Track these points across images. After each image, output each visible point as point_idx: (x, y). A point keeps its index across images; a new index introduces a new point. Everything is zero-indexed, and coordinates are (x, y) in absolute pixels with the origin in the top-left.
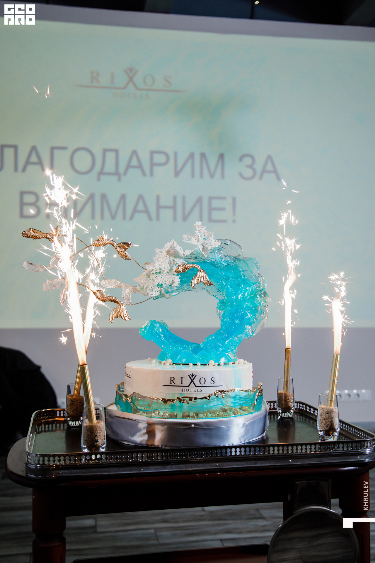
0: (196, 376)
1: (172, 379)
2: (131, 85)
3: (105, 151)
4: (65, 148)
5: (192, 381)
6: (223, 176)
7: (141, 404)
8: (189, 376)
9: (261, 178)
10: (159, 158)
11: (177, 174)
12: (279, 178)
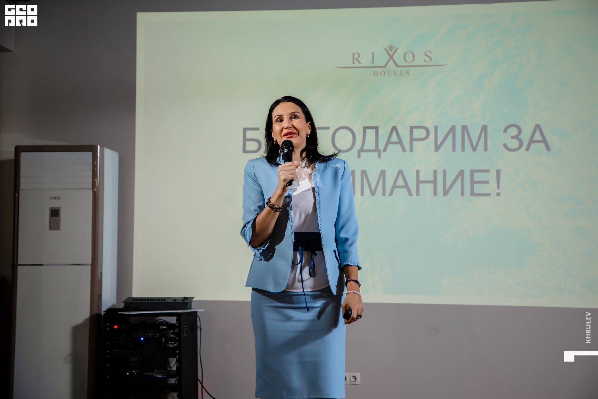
3: (365, 128)
4: (328, 128)
6: (486, 149)
9: (527, 149)
11: (437, 148)
12: (548, 149)
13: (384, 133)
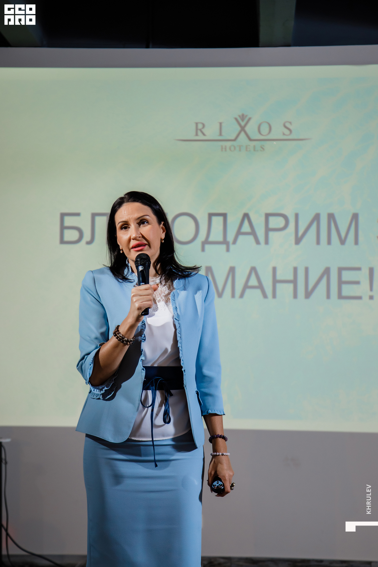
3: (211, 215)
6: (357, 242)
10: (276, 222)
11: (298, 241)
13: (233, 221)
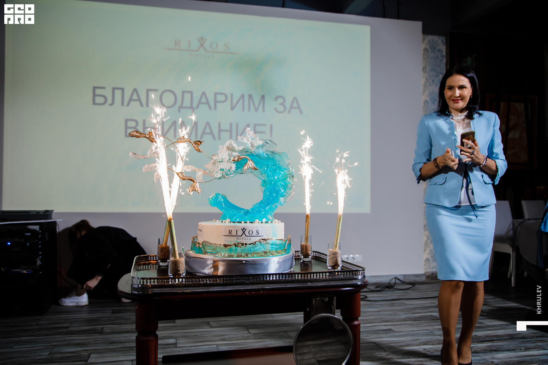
0: (246, 229)
1: (230, 231)
2: (202, 49)
3: (184, 92)
4: (156, 90)
5: (244, 232)
6: (264, 110)
7: (209, 249)
8: (242, 229)
9: (289, 112)
10: (220, 98)
11: (232, 108)
12: (301, 112)
13: (197, 96)
